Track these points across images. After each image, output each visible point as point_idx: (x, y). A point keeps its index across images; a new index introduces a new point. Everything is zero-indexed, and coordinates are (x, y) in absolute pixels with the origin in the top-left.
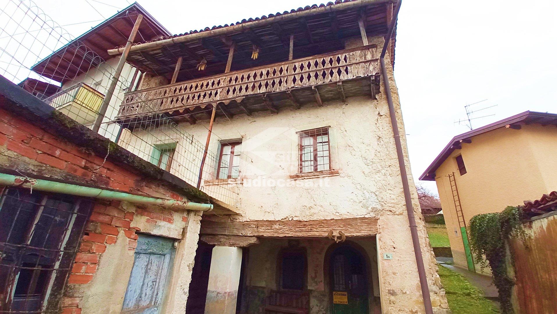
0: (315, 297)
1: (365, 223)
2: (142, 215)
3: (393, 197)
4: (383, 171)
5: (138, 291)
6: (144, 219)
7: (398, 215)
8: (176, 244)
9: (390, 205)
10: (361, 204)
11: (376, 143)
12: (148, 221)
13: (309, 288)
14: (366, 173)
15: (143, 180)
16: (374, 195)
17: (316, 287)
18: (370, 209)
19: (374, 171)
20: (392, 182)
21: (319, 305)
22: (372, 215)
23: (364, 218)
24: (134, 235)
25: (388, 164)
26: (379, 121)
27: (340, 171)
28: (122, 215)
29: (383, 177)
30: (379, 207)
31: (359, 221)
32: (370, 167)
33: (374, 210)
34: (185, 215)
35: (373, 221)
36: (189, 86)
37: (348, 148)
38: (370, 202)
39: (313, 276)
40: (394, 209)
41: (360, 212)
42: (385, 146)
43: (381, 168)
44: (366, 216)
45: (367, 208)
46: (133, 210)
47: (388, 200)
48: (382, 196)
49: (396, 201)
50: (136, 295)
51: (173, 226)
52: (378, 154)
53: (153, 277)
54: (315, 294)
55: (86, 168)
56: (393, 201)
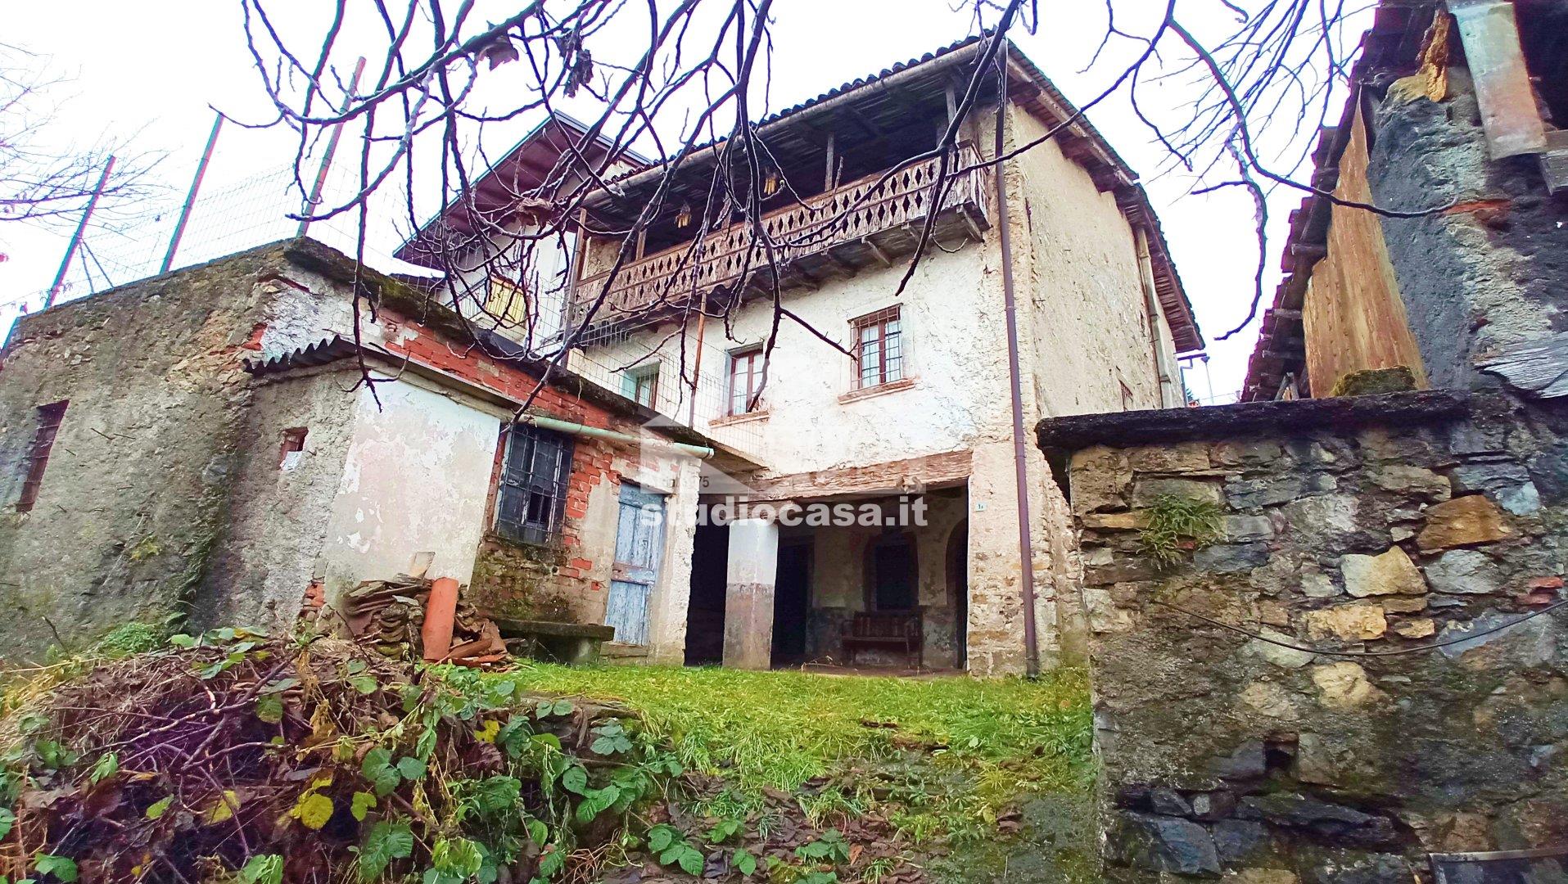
0: (932, 617)
1: (954, 460)
2: (621, 457)
3: (996, 413)
4: (984, 373)
5: (629, 547)
6: (624, 462)
7: (1002, 442)
8: (667, 499)
9: (990, 427)
10: (947, 431)
11: (976, 324)
12: (628, 465)
13: (922, 603)
14: (957, 379)
15: (617, 417)
16: (966, 413)
17: (934, 600)
18: (960, 437)
19: (969, 375)
20: (997, 390)
21: (938, 629)
22: (964, 446)
23: (952, 453)
24: (615, 480)
25: (993, 359)
26: (985, 284)
27: (915, 381)
28: (600, 456)
29: (983, 382)
30: (974, 433)
31: (944, 458)
32: (963, 368)
33: (967, 438)
34: (674, 463)
35: (964, 457)
36: (665, 261)
37: (930, 338)
38: (961, 427)
39: (928, 581)
40: (996, 433)
41: (946, 444)
42: (990, 329)
43: (980, 368)
44: (955, 450)
45: (957, 435)
46: (611, 451)
47: (989, 420)
48: (979, 413)
49: (1000, 420)
50: (628, 551)
51: (659, 475)
52: (979, 344)
53: (643, 536)
54: (932, 612)
55: (562, 406)
56: (995, 421)
